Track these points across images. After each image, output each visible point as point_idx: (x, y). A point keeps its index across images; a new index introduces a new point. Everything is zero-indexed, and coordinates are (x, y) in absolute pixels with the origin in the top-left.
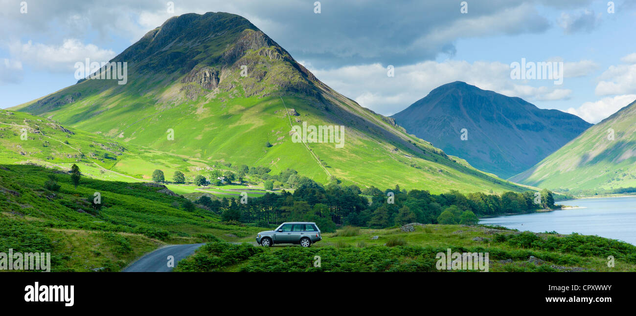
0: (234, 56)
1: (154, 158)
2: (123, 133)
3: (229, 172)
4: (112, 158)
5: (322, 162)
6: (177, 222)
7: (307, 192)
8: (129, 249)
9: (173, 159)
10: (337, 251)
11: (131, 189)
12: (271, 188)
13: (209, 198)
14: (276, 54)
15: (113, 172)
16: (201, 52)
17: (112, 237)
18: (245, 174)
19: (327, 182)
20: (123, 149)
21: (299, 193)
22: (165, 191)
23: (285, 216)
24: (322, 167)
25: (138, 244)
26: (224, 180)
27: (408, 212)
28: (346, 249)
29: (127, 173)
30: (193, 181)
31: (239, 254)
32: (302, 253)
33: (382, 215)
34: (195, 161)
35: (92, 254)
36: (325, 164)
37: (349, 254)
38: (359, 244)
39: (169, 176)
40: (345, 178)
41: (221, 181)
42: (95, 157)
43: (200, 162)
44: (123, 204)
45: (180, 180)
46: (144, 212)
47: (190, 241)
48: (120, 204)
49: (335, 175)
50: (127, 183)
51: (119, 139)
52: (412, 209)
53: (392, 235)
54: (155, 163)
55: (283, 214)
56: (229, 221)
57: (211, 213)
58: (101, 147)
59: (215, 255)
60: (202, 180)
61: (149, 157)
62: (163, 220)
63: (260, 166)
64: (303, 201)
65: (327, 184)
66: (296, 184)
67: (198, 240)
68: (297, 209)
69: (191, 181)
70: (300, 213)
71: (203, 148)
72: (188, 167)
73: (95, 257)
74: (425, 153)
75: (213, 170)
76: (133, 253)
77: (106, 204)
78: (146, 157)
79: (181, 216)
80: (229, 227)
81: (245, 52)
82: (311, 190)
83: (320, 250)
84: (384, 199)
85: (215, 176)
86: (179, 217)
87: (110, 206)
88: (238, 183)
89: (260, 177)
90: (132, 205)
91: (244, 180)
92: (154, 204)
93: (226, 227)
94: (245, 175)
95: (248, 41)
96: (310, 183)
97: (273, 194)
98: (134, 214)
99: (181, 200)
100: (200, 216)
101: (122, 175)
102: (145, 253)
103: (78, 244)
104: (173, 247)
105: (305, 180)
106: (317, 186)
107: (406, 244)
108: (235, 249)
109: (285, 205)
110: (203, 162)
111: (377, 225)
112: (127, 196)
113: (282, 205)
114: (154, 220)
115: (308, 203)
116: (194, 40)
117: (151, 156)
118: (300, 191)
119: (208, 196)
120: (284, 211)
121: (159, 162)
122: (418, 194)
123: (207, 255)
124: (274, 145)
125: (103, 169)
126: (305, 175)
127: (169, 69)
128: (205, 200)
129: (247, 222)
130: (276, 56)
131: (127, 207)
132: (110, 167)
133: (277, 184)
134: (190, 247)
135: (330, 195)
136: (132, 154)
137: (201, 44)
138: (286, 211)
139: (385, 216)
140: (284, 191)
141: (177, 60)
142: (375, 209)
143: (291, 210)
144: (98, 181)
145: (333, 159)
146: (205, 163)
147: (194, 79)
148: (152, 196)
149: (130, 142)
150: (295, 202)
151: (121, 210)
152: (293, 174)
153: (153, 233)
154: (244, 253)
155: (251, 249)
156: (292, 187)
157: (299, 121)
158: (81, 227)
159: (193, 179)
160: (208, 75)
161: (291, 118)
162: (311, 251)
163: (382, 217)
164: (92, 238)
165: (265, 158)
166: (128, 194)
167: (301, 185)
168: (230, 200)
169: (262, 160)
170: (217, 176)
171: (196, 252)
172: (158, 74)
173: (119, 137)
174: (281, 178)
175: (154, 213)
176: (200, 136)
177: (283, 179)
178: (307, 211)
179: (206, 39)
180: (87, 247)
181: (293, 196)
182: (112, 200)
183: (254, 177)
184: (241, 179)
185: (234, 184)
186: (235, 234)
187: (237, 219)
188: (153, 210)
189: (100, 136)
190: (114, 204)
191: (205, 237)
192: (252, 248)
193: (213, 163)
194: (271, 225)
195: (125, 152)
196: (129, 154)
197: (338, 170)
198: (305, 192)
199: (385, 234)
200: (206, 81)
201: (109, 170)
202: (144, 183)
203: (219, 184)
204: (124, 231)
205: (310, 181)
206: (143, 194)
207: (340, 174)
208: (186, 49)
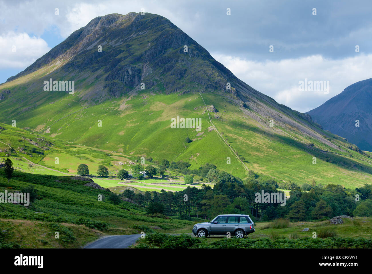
0: (155, 55)
1: (79, 153)
2: (50, 129)
3: (150, 167)
4: (40, 153)
5: (240, 157)
6: (104, 214)
7: (227, 186)
8: (73, 239)
9: (97, 154)
10: (272, 242)
11: (60, 183)
12: (191, 183)
13: (132, 192)
14: (196, 52)
15: (40, 166)
16: (124, 51)
17: (56, 228)
18: (166, 168)
19: (245, 177)
20: (50, 144)
21: (219, 188)
22: (92, 184)
23: (205, 209)
24: (240, 162)
25: (80, 234)
26: (146, 174)
27: (325, 206)
28: (281, 240)
29: (54, 167)
30: (116, 175)
31: (179, 245)
32: (240, 244)
33: (299, 209)
34: (118, 156)
35: (40, 243)
36: (243, 159)
37: (285, 245)
38: (292, 236)
39: (93, 170)
40: (263, 173)
41: (143, 175)
42: (23, 152)
43: (123, 157)
44: (53, 197)
45: (104, 174)
46: (73, 204)
47: (127, 232)
48: (50, 197)
49: (252, 170)
50: (56, 177)
51: (46, 134)
52: (328, 203)
53: (322, 227)
54: (80, 157)
55: (203, 207)
56: (153, 213)
57: (135, 206)
58: (29, 142)
59: (156, 245)
60: (124, 174)
61: (74, 152)
62: (91, 212)
63: (180, 161)
64: (223, 194)
65: (245, 179)
66: (215, 178)
67: (134, 231)
68: (217, 203)
69: (114, 175)
70: (220, 206)
71: (126, 143)
72: (111, 162)
73: (43, 245)
74: (340, 148)
75: (135, 164)
76: (77, 243)
77: (38, 196)
78: (71, 152)
79: (108, 208)
80: (154, 219)
81: (165, 50)
82: (231, 185)
83: (256, 241)
84: (301, 193)
85: (137, 170)
86: (106, 209)
87: (41, 199)
88: (159, 177)
89: (180, 172)
90: (62, 197)
91: (165, 174)
92: (82, 197)
93: (151, 219)
94: (166, 170)
95: (169, 40)
96: (229, 178)
97: (194, 188)
98: (63, 206)
99: (108, 194)
100: (125, 209)
101: (49, 169)
102: (87, 242)
103: (26, 233)
104: (113, 237)
105: (224, 174)
106: (236, 180)
107: (336, 235)
108: (174, 240)
109: (206, 199)
110: (125, 157)
111: (295, 218)
112: (57, 189)
113: (202, 199)
114: (83, 212)
115: (228, 197)
116: (117, 39)
117: (77, 151)
118: (220, 185)
119: (131, 190)
120: (205, 205)
121: (84, 157)
122: (333, 188)
123: (148, 245)
124: (194, 140)
125: (31, 163)
126: (223, 170)
127: (93, 67)
128: (129, 193)
129: (169, 215)
130: (196, 54)
131: (57, 199)
132: (38, 161)
133: (197, 179)
134: (129, 237)
135: (249, 189)
136: (58, 149)
137: (124, 43)
138: (207, 204)
139: (303, 210)
140: (204, 185)
141: (100, 59)
142: (292, 203)
143: (211, 203)
144: (29, 174)
145: (250, 155)
146: (127, 158)
147: (117, 77)
148: (80, 189)
149: (56, 137)
150: (215, 196)
151: (52, 202)
152: (213, 169)
153: (92, 224)
154: (183, 244)
155: (189, 239)
156: (211, 182)
157: (218, 118)
158: (25, 218)
159: (116, 173)
160: (130, 73)
161: (210, 114)
162: (248, 242)
163: (299, 211)
164: (38, 228)
165: (185, 153)
166: (57, 187)
167: (220, 179)
168: (153, 194)
169: (182, 155)
170: (140, 171)
171: (137, 242)
172: (82, 73)
173: (46, 133)
174: (201, 172)
175: (83, 205)
176: (123, 131)
177: (202, 174)
178: (227, 204)
179: (128, 38)
180: (34, 236)
181: (213, 190)
182: (43, 193)
183: (174, 171)
184: (162, 173)
185: (156, 178)
186: (160, 226)
187: (161, 211)
188: (81, 203)
189: (28, 132)
190: (45, 196)
191: (140, 228)
192: (191, 239)
193: (135, 158)
194: (192, 218)
195: (52, 147)
196: (55, 149)
197: (255, 165)
198: (225, 186)
199: (315, 227)
200: (129, 79)
201: (37, 164)
202: (72, 176)
203: (141, 178)
204: (66, 222)
205: (229, 175)
206: (72, 187)
207: (257, 169)
208: (109, 48)
